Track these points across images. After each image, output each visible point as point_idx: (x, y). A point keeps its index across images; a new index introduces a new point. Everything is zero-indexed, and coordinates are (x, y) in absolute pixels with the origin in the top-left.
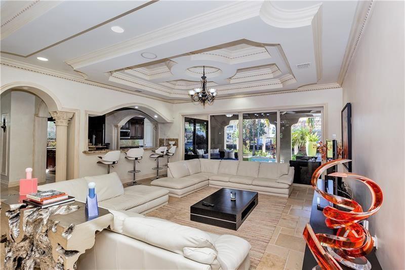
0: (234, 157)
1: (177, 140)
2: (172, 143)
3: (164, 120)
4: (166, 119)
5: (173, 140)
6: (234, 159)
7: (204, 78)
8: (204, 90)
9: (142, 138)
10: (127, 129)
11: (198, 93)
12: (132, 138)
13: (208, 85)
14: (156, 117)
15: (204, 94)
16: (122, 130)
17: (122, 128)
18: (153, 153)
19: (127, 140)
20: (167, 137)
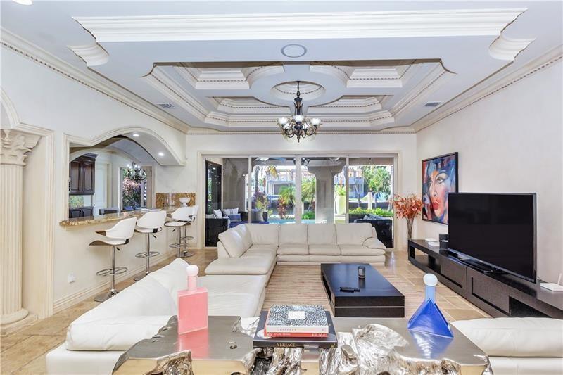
0: (262, 220)
1: (193, 196)
2: (185, 200)
3: (176, 161)
4: (178, 161)
5: (186, 195)
6: (262, 223)
14: (161, 154)
18: (169, 219)
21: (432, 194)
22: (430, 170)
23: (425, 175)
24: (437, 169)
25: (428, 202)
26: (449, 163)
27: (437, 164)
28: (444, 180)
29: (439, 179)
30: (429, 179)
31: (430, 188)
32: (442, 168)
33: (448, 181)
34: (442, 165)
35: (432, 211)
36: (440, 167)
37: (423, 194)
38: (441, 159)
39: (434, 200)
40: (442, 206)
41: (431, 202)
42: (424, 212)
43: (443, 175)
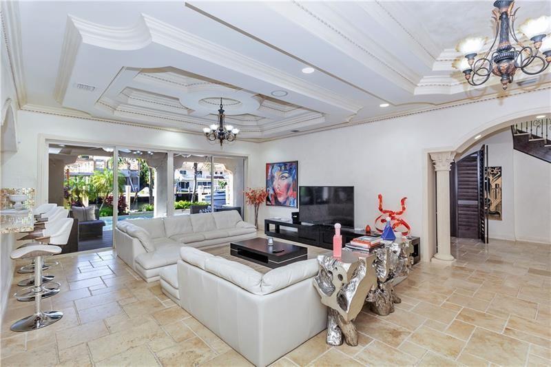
0: (95, 218)
2: (19, 197)
7: (221, 111)
8: (221, 126)
11: (214, 131)
13: (225, 120)
15: (221, 134)
21: (276, 187)
22: (274, 170)
23: (269, 174)
24: (281, 170)
25: (271, 192)
26: (291, 167)
27: (281, 167)
28: (287, 178)
29: (282, 177)
30: (273, 177)
31: (274, 183)
32: (285, 170)
33: (291, 179)
34: (285, 167)
35: (276, 198)
36: (283, 169)
37: (267, 187)
38: (285, 164)
39: (278, 191)
40: (285, 194)
41: (275, 192)
42: (268, 199)
43: (286, 175)
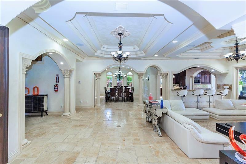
8: (237, 52)
9: (210, 83)
10: (199, 78)
12: (203, 83)
15: (237, 56)
16: (195, 79)
17: (195, 78)
19: (199, 85)
20: (223, 83)
